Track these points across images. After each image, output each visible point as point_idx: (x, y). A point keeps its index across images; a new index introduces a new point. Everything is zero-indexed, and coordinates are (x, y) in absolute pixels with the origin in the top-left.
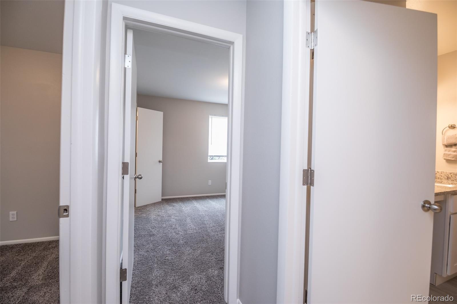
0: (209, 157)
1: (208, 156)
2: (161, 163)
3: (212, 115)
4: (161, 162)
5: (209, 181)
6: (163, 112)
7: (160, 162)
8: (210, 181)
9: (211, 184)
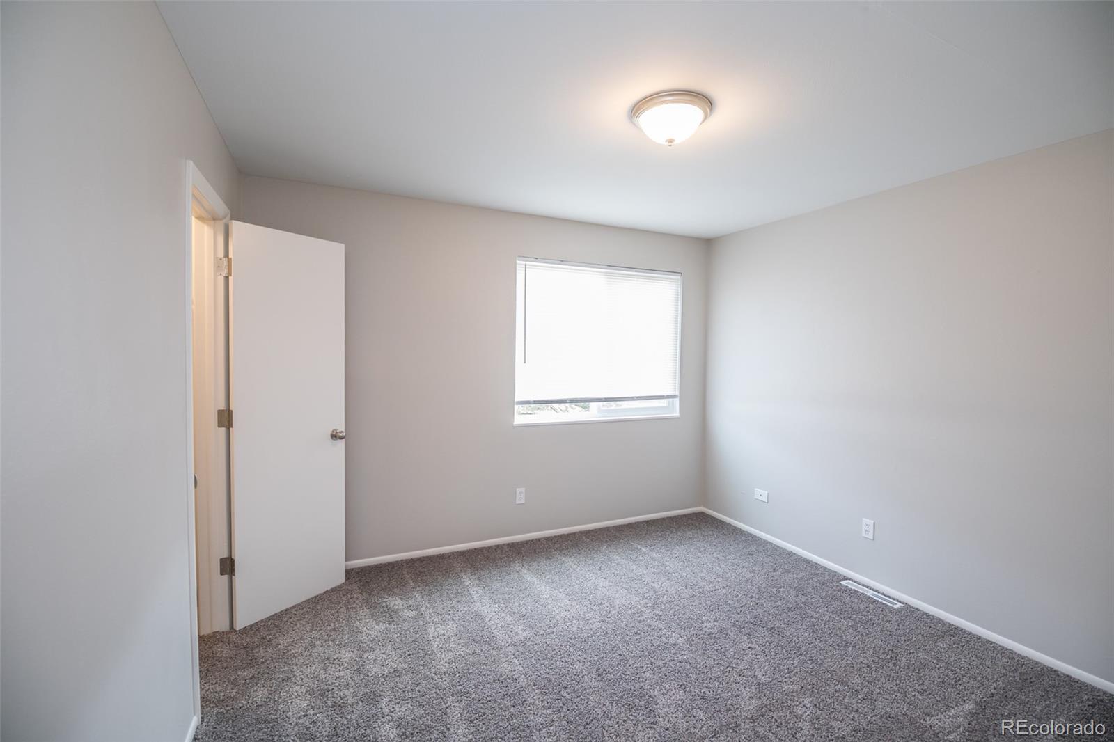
0: (516, 407)
1: (513, 403)
2: (341, 443)
3: (524, 257)
4: (341, 438)
5: (518, 490)
6: (342, 246)
7: (334, 436)
8: (523, 490)
9: (523, 501)
